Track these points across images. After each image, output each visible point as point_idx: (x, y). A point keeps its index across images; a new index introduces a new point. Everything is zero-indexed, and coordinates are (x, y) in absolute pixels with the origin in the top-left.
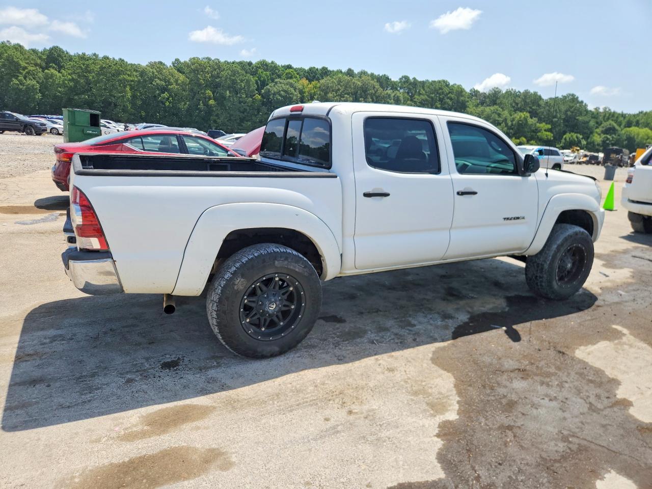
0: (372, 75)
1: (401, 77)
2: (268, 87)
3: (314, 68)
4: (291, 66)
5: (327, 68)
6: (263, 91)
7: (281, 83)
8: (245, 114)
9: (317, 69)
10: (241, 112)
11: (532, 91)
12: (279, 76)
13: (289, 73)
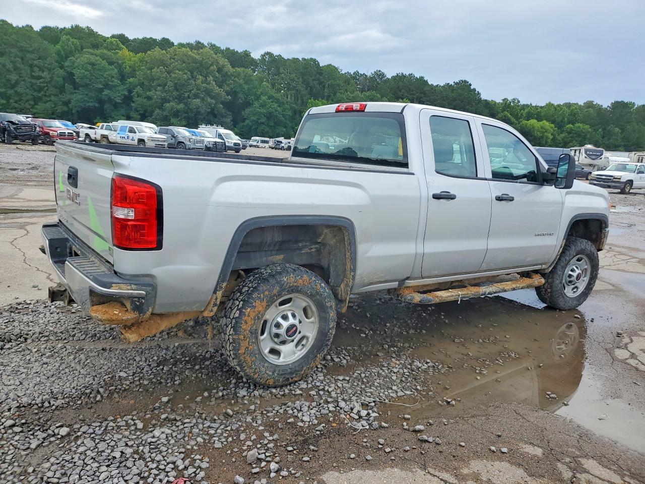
0: (228, 49)
1: (263, 53)
2: (73, 58)
3: (151, 38)
4: (124, 35)
5: (168, 40)
6: (66, 64)
7: (92, 54)
8: (42, 93)
9: (155, 40)
10: (35, 91)
11: (418, 76)
12: (95, 46)
13: (112, 42)
